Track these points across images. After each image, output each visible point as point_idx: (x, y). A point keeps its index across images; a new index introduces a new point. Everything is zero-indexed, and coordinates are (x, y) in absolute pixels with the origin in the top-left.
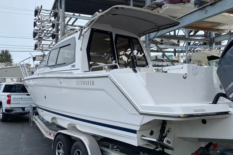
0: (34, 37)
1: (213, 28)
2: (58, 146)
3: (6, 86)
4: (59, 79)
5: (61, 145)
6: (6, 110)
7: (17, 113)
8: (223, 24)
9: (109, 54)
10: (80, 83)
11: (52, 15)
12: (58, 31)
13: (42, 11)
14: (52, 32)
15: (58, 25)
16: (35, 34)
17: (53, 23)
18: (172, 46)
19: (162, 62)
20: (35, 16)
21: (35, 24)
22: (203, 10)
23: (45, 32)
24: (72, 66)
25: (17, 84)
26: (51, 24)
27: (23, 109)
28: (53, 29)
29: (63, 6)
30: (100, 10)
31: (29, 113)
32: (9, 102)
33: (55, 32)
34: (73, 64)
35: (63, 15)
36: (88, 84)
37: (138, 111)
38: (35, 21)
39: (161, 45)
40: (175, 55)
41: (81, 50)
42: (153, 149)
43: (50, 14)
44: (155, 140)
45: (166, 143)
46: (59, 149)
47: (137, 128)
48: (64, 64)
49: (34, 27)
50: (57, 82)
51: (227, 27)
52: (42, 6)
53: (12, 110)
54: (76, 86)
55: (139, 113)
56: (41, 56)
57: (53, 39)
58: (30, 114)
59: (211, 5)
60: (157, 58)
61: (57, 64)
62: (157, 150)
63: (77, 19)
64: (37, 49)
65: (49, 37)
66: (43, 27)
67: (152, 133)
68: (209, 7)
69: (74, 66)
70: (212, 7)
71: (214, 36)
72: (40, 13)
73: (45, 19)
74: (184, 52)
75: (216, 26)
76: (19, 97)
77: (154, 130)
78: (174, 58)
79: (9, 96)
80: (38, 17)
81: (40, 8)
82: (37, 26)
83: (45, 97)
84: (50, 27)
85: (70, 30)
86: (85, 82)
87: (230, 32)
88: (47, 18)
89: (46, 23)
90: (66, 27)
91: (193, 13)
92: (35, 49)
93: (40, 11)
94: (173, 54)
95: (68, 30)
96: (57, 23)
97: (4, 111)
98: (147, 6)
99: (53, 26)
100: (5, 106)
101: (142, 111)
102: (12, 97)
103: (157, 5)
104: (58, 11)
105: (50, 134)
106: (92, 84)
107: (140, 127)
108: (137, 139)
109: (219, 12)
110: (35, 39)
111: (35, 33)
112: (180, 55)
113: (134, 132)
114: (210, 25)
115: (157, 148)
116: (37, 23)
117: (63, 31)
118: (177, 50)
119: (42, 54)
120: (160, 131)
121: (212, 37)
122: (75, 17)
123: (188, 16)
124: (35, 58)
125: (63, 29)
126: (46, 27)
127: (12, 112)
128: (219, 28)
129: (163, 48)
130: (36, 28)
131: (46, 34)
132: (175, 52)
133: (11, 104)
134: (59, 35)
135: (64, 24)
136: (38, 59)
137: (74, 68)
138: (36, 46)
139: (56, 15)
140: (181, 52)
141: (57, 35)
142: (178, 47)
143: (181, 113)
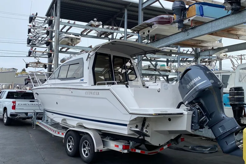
0: (28, 44)
1: (198, 45)
2: (69, 140)
3: (9, 92)
4: (70, 89)
5: (71, 138)
6: (11, 115)
7: (20, 118)
8: (206, 42)
9: (107, 69)
10: (88, 93)
11: (46, 22)
12: (52, 38)
13: (36, 18)
14: (46, 39)
15: (52, 32)
16: (29, 41)
17: (47, 31)
18: (165, 56)
19: (155, 71)
20: (30, 23)
21: (29, 31)
22: (186, 32)
23: (40, 39)
24: (81, 80)
25: (19, 91)
26: (45, 31)
27: (26, 114)
28: (48, 36)
29: (58, 14)
30: (95, 19)
31: (31, 118)
32: (14, 107)
33: (49, 40)
34: (82, 79)
35: (58, 23)
36: (94, 94)
37: (128, 112)
38: (30, 28)
39: (154, 55)
40: (167, 65)
41: (88, 69)
42: (137, 137)
43: (45, 21)
44: (138, 130)
45: (145, 132)
46: (69, 142)
47: (127, 123)
48: (74, 78)
49: (29, 34)
50: (68, 92)
51: (209, 44)
52: (37, 13)
53: (17, 115)
54: (84, 95)
55: (129, 113)
56: (35, 63)
57: (47, 46)
58: (33, 119)
59: (192, 28)
60: (150, 68)
61: (67, 77)
62: (140, 138)
63: (71, 27)
64: (31, 55)
65: (43, 44)
66: (37, 34)
67: (137, 127)
68: (190, 30)
69: (82, 80)
70: (193, 30)
71: (199, 51)
72: (34, 20)
73: (39, 26)
74: (176, 62)
75: (200, 43)
76: (23, 103)
77: (138, 124)
78: (166, 68)
79: (14, 102)
80: (32, 23)
81: (35, 15)
82: (31, 33)
83: (57, 103)
84: (45, 34)
85: (65, 38)
86: (92, 93)
87: (213, 48)
88: (41, 25)
89: (40, 31)
90: (60, 34)
91: (178, 34)
92: (29, 56)
93: (35, 18)
94: (165, 64)
95: (63, 38)
96: (51, 31)
97: (9, 116)
98: (139, 25)
99: (48, 33)
100: (10, 111)
101: (131, 112)
102: (17, 103)
103: (148, 25)
104: (52, 18)
105: (59, 133)
106: (97, 94)
107: (129, 122)
108: (127, 130)
109: (197, 35)
110: (29, 45)
111: (30, 39)
112: (172, 65)
113: (126, 125)
114: (194, 42)
115: (140, 136)
116: (32, 30)
117: (57, 39)
118: (169, 59)
119: (36, 61)
120: (142, 125)
121: (197, 52)
122: (70, 25)
123: (174, 35)
124: (29, 64)
125: (58, 36)
126: (40, 34)
127: (16, 116)
128: (203, 45)
129: (156, 58)
130: (30, 34)
131: (40, 41)
132: (168, 61)
133: (16, 110)
134: (52, 42)
135: (59, 31)
136: (31, 66)
137: (82, 82)
138: (30, 53)
139: (50, 23)
140: (174, 62)
141: (51, 42)
142: (171, 57)
143: (153, 113)
